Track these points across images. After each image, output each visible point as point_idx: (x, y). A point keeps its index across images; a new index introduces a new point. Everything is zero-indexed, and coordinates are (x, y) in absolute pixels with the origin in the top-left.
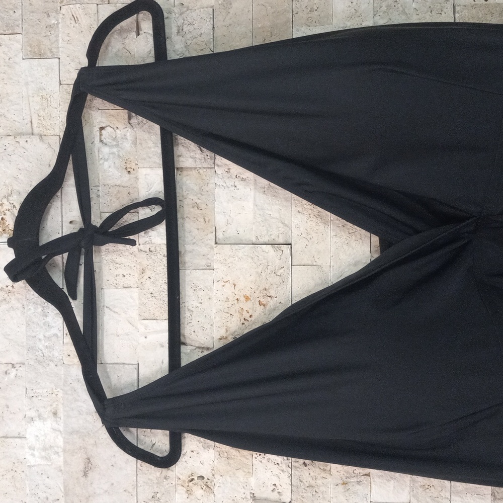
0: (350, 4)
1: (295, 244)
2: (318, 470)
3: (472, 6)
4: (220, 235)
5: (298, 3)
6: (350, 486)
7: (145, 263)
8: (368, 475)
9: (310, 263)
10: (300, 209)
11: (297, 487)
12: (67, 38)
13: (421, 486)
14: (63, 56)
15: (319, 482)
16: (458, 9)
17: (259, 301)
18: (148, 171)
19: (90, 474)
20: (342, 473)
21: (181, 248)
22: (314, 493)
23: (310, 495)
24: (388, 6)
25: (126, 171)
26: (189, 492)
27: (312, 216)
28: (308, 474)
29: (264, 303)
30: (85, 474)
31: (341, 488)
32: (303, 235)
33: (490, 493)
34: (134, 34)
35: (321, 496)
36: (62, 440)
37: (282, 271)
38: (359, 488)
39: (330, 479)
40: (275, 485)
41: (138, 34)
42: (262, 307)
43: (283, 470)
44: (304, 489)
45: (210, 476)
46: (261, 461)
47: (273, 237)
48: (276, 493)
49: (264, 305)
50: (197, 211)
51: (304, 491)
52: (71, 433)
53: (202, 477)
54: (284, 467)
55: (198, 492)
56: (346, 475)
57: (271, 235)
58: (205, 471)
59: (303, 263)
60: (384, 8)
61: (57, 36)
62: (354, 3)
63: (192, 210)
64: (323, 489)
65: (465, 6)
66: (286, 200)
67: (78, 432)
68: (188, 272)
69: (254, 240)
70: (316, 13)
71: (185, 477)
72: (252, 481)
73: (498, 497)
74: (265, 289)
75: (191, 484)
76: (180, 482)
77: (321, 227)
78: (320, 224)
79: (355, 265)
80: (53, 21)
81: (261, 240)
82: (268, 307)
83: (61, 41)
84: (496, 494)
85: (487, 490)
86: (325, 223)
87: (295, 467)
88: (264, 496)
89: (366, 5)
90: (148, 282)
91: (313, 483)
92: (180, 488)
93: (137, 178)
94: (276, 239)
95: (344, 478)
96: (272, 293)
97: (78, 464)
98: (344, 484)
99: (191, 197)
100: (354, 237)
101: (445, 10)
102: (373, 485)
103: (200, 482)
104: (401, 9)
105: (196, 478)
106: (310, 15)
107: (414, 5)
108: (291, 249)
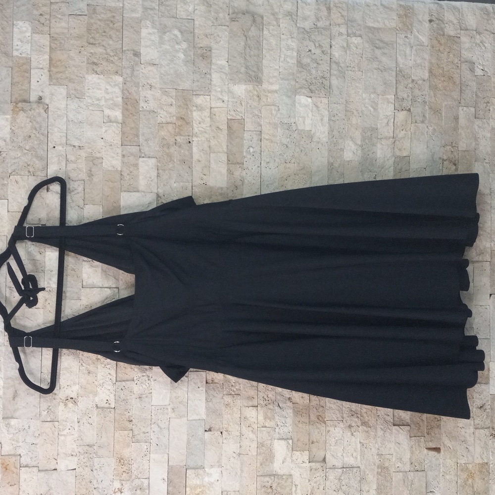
0: (147, 184)
3: (199, 187)
4: (84, 284)
5: (124, 181)
6: (142, 399)
7: (47, 297)
8: (151, 393)
11: (118, 400)
12: (12, 191)
14: (10, 199)
15: (128, 398)
16: (193, 187)
18: (50, 253)
19: (16, 398)
21: (64, 289)
23: (124, 403)
25: (39, 253)
26: (66, 405)
28: (123, 394)
30: (14, 398)
31: (138, 400)
34: (46, 190)
35: (129, 404)
36: (2, 382)
38: (146, 399)
39: (133, 396)
40: (107, 400)
41: (48, 191)
43: (111, 393)
44: (121, 401)
45: (76, 397)
46: (101, 389)
47: (110, 285)
48: (108, 404)
50: (73, 272)
52: (7, 379)
53: (72, 398)
55: (70, 405)
58: (74, 395)
60: (162, 186)
61: (7, 189)
62: (149, 183)
63: (71, 271)
64: (130, 401)
65: (196, 187)
67: (11, 378)
68: (68, 301)
69: (101, 286)
71: (64, 398)
72: (97, 399)
73: (209, 401)
75: (67, 401)
76: (61, 401)
80: (5, 182)
81: (105, 286)
83: (9, 192)
87: (117, 391)
88: (102, 406)
89: (154, 184)
90: (48, 306)
91: (125, 399)
92: (61, 403)
93: (45, 257)
94: (112, 286)
95: (140, 395)
97: (10, 393)
98: (140, 398)
99: (71, 265)
102: (152, 397)
103: (71, 400)
104: (169, 186)
105: (69, 398)
107: (175, 185)
108: (119, 290)
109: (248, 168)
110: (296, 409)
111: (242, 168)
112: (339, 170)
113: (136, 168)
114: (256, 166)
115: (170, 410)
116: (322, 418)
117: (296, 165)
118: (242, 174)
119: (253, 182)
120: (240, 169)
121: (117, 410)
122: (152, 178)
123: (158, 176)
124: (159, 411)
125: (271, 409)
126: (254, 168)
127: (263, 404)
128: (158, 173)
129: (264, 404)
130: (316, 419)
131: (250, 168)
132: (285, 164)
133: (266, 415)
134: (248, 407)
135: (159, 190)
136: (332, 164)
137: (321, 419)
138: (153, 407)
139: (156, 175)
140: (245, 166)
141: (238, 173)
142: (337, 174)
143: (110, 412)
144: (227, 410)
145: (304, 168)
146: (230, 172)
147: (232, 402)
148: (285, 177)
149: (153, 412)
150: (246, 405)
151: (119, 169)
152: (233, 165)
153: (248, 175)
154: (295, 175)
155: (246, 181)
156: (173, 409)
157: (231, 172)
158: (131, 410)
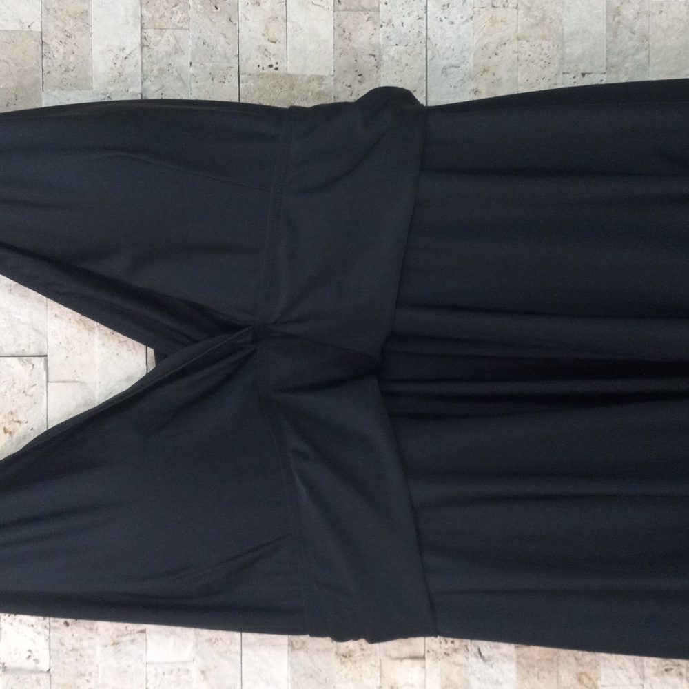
0: (113, 66)
1: (52, 356)
2: (83, 629)
3: (258, 76)
5: (49, 61)
6: (122, 646)
8: (143, 631)
9: (71, 378)
10: (57, 312)
11: (58, 652)
13: (206, 641)
15: (85, 644)
16: (242, 77)
17: (5, 429)
20: (111, 631)
22: (79, 658)
23: (73, 659)
24: (161, 70)
27: (72, 321)
28: (70, 635)
29: (11, 430)
31: (110, 649)
32: (63, 344)
33: (287, 642)
35: (87, 660)
37: (33, 389)
38: (133, 647)
39: (97, 639)
40: (30, 651)
42: (8, 435)
43: (39, 633)
44: (66, 653)
46: (11, 624)
47: (22, 347)
48: (32, 659)
49: (10, 433)
51: (66, 656)
54: (40, 629)
56: (116, 633)
57: (19, 345)
59: (63, 378)
60: (156, 72)
62: (118, 65)
64: (89, 651)
65: (250, 75)
66: (40, 301)
70: (72, 74)
73: (297, 647)
74: (12, 413)
77: (85, 334)
78: (83, 331)
79: (128, 380)
82: (15, 436)
84: (294, 643)
85: (283, 639)
86: (90, 329)
87: (55, 628)
88: (17, 665)
89: (133, 68)
91: (77, 645)
94: (27, 350)
95: (115, 637)
96: (21, 417)
98: (115, 644)
100: (125, 347)
101: (228, 78)
102: (149, 642)
104: (176, 74)
106: (64, 76)
107: (192, 70)
108: (46, 361)
109: (390, 21)
110: (523, 661)
111: (375, 23)
112: (635, 29)
113: (81, 24)
114: (415, 14)
115: (195, 674)
116: (590, 679)
117: (521, 12)
118: (374, 39)
119: (404, 61)
120: (370, 26)
121: (55, 678)
122: (127, 51)
123: (142, 46)
124: (166, 676)
125: (461, 665)
126: (407, 21)
127: (440, 651)
128: (143, 38)
129: (442, 651)
130: (575, 682)
131: (397, 22)
132: (492, 10)
133: (448, 678)
134: (401, 659)
135: (147, 83)
136: (617, 12)
137: (586, 681)
138: (151, 668)
139: (137, 40)
140: (384, 16)
141: (364, 36)
142: (631, 39)
143: (38, 681)
144: (345, 670)
145: (543, 19)
146: (342, 33)
147: (358, 649)
148: (493, 47)
149: (151, 680)
150: (395, 654)
151: (37, 28)
152: (352, 14)
153: (393, 43)
154: (519, 39)
155: (385, 57)
156: (203, 672)
157: (347, 34)
158: (94, 674)
